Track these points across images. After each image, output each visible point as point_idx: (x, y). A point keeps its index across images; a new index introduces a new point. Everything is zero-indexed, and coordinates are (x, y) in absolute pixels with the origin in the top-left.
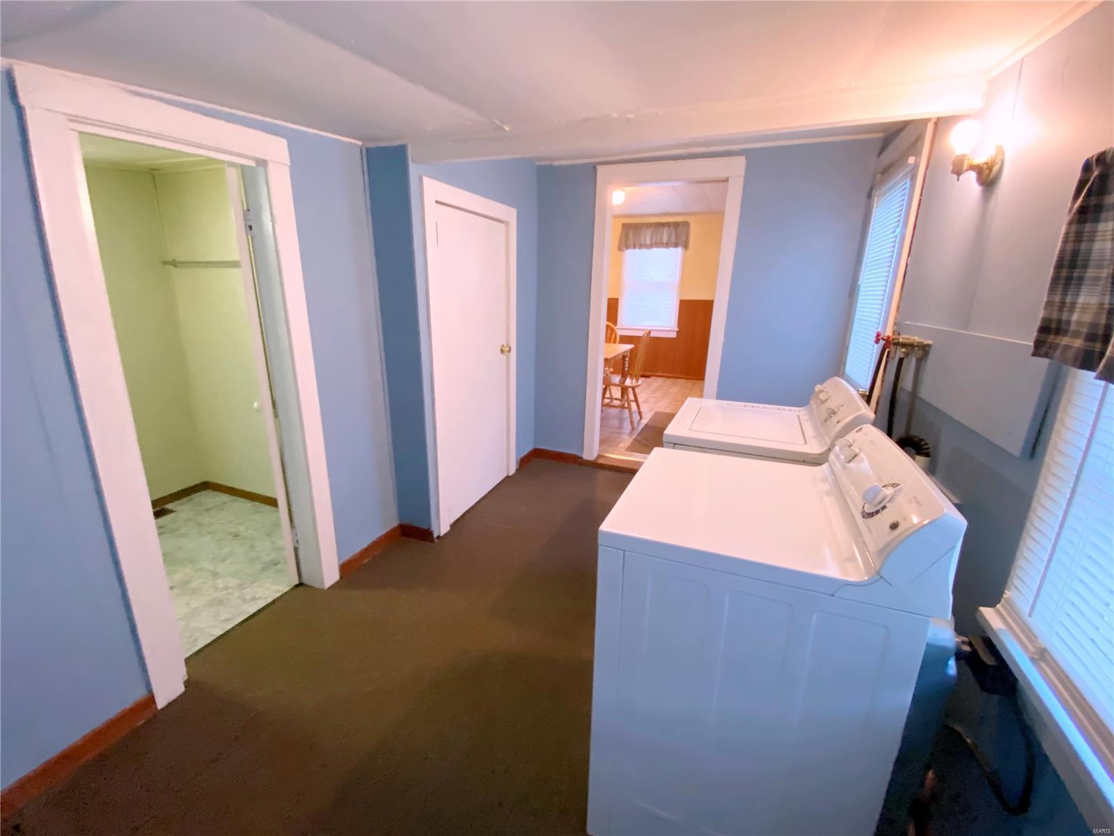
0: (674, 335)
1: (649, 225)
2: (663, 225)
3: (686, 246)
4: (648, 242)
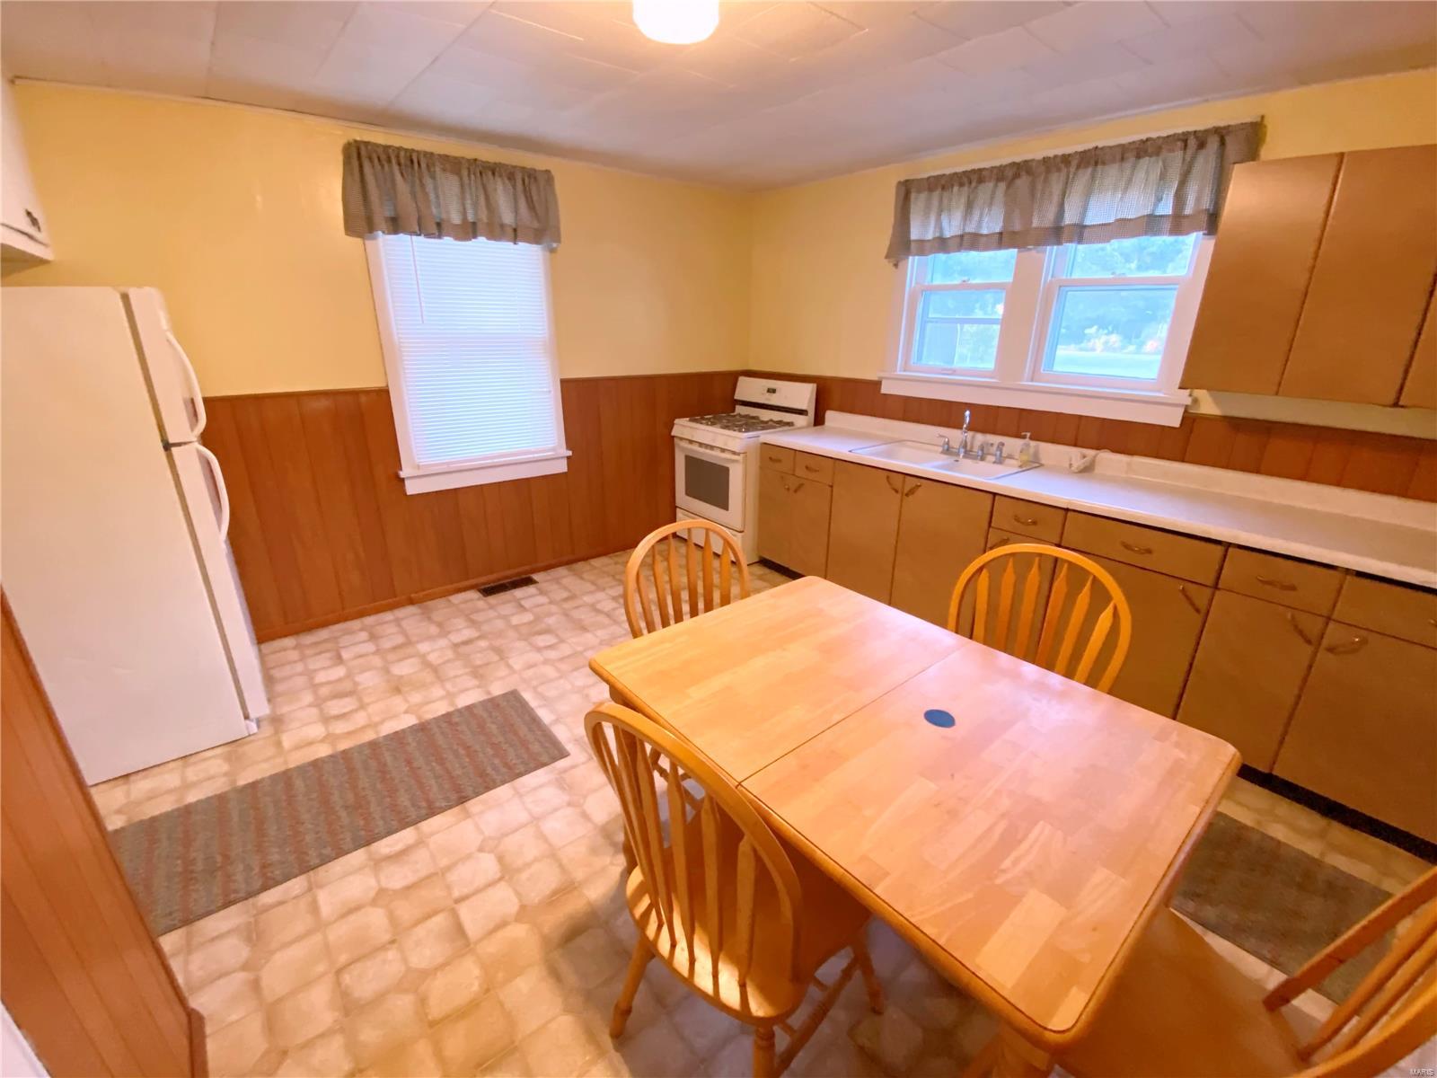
0: (562, 467)
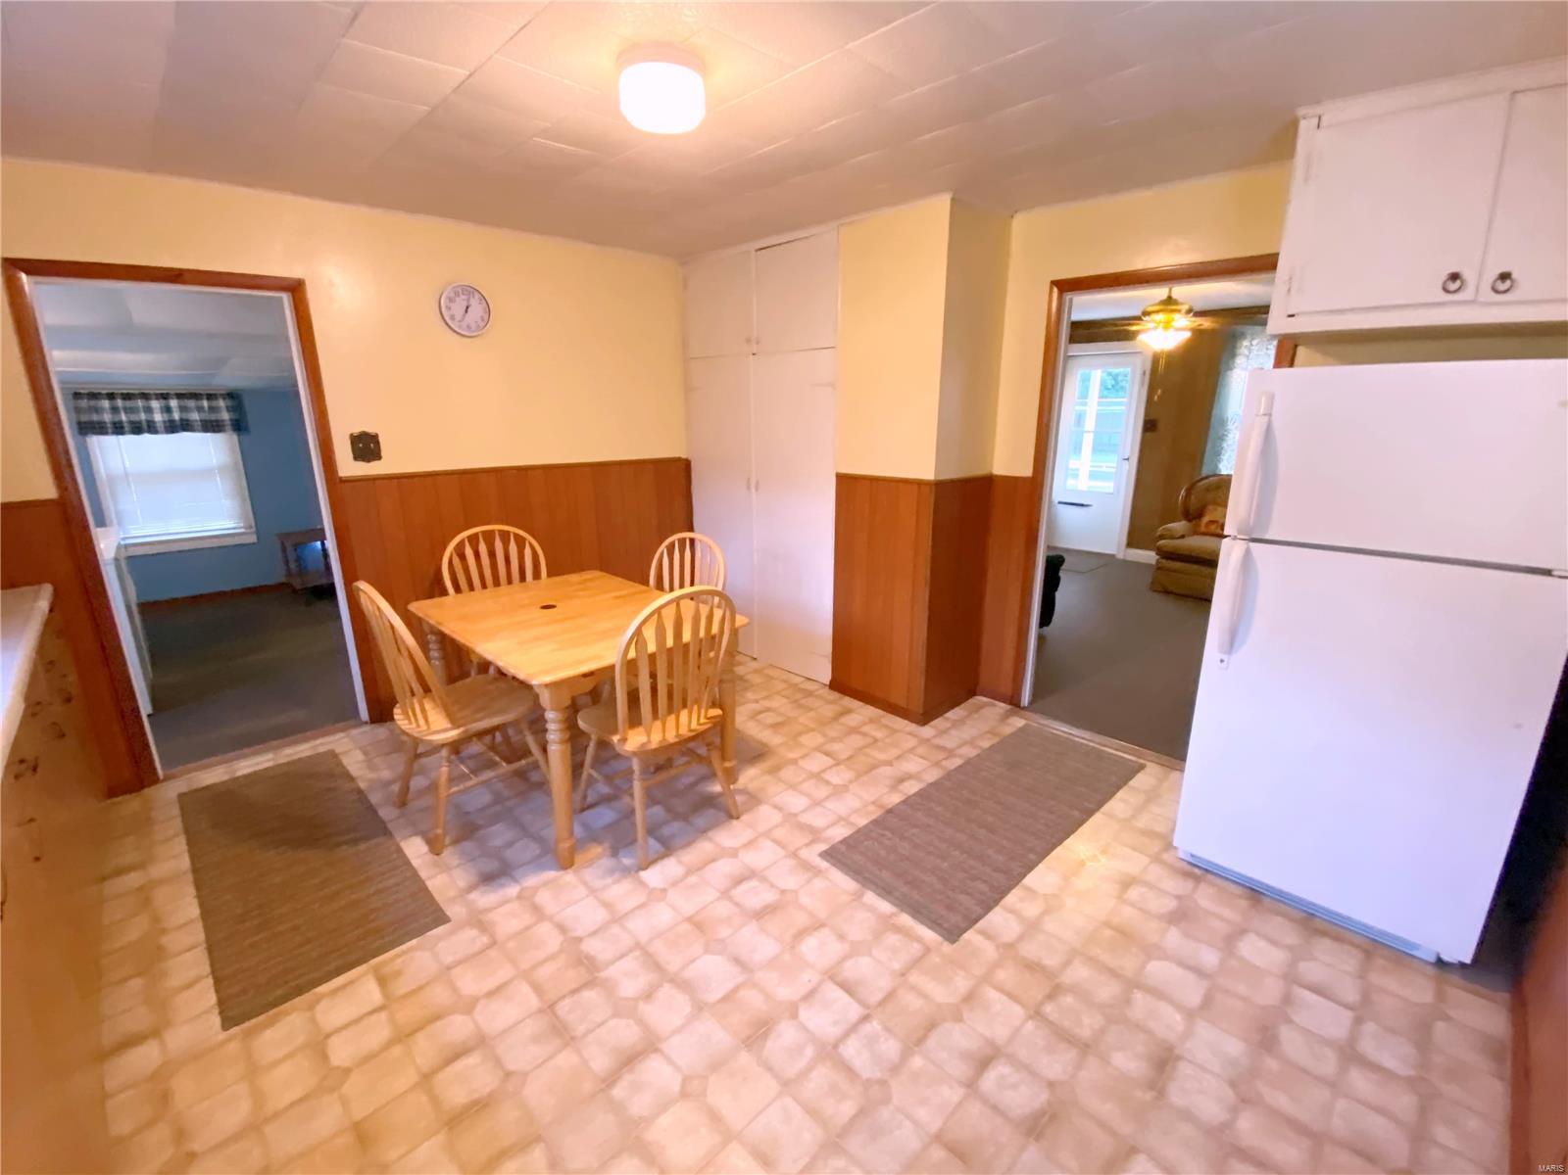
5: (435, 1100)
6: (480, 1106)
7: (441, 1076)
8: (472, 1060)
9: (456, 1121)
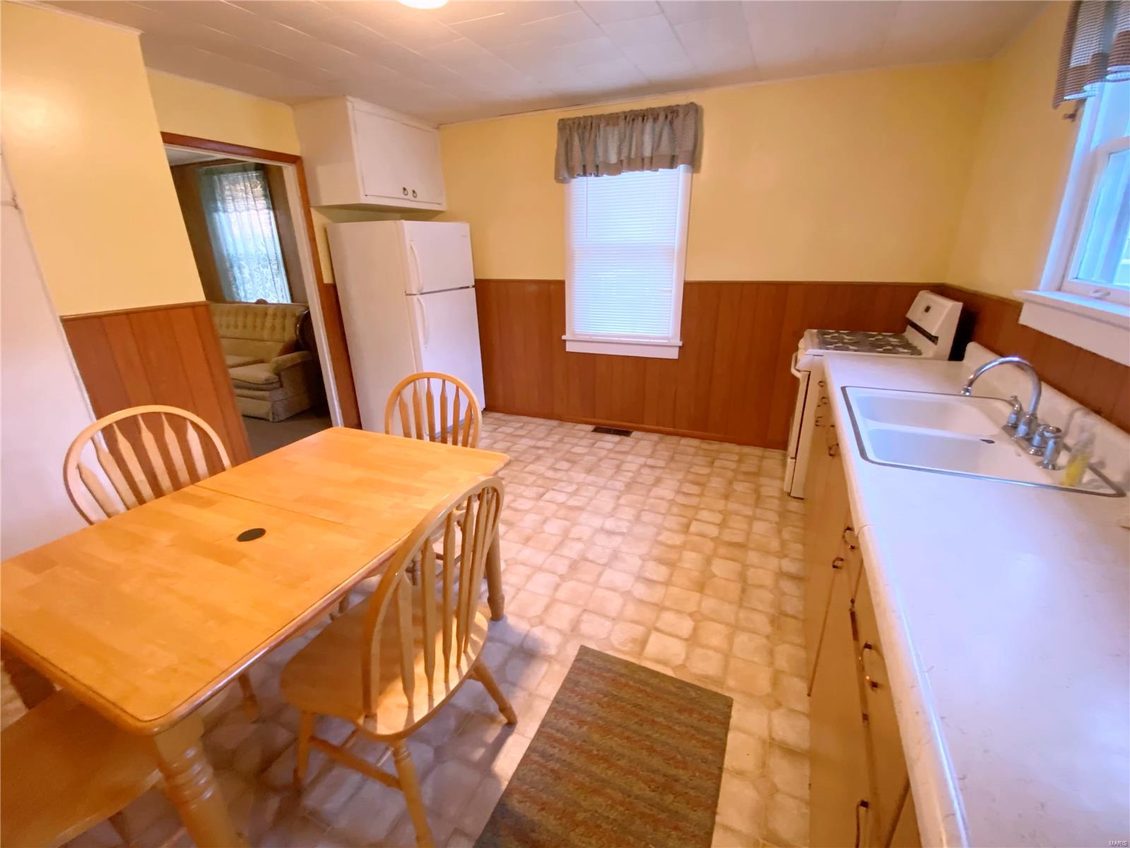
1: (612, 119)
2: (643, 115)
3: (694, 162)
4: (613, 159)
5: (671, 575)
6: (660, 561)
7: (661, 579)
8: (647, 575)
9: (671, 565)
